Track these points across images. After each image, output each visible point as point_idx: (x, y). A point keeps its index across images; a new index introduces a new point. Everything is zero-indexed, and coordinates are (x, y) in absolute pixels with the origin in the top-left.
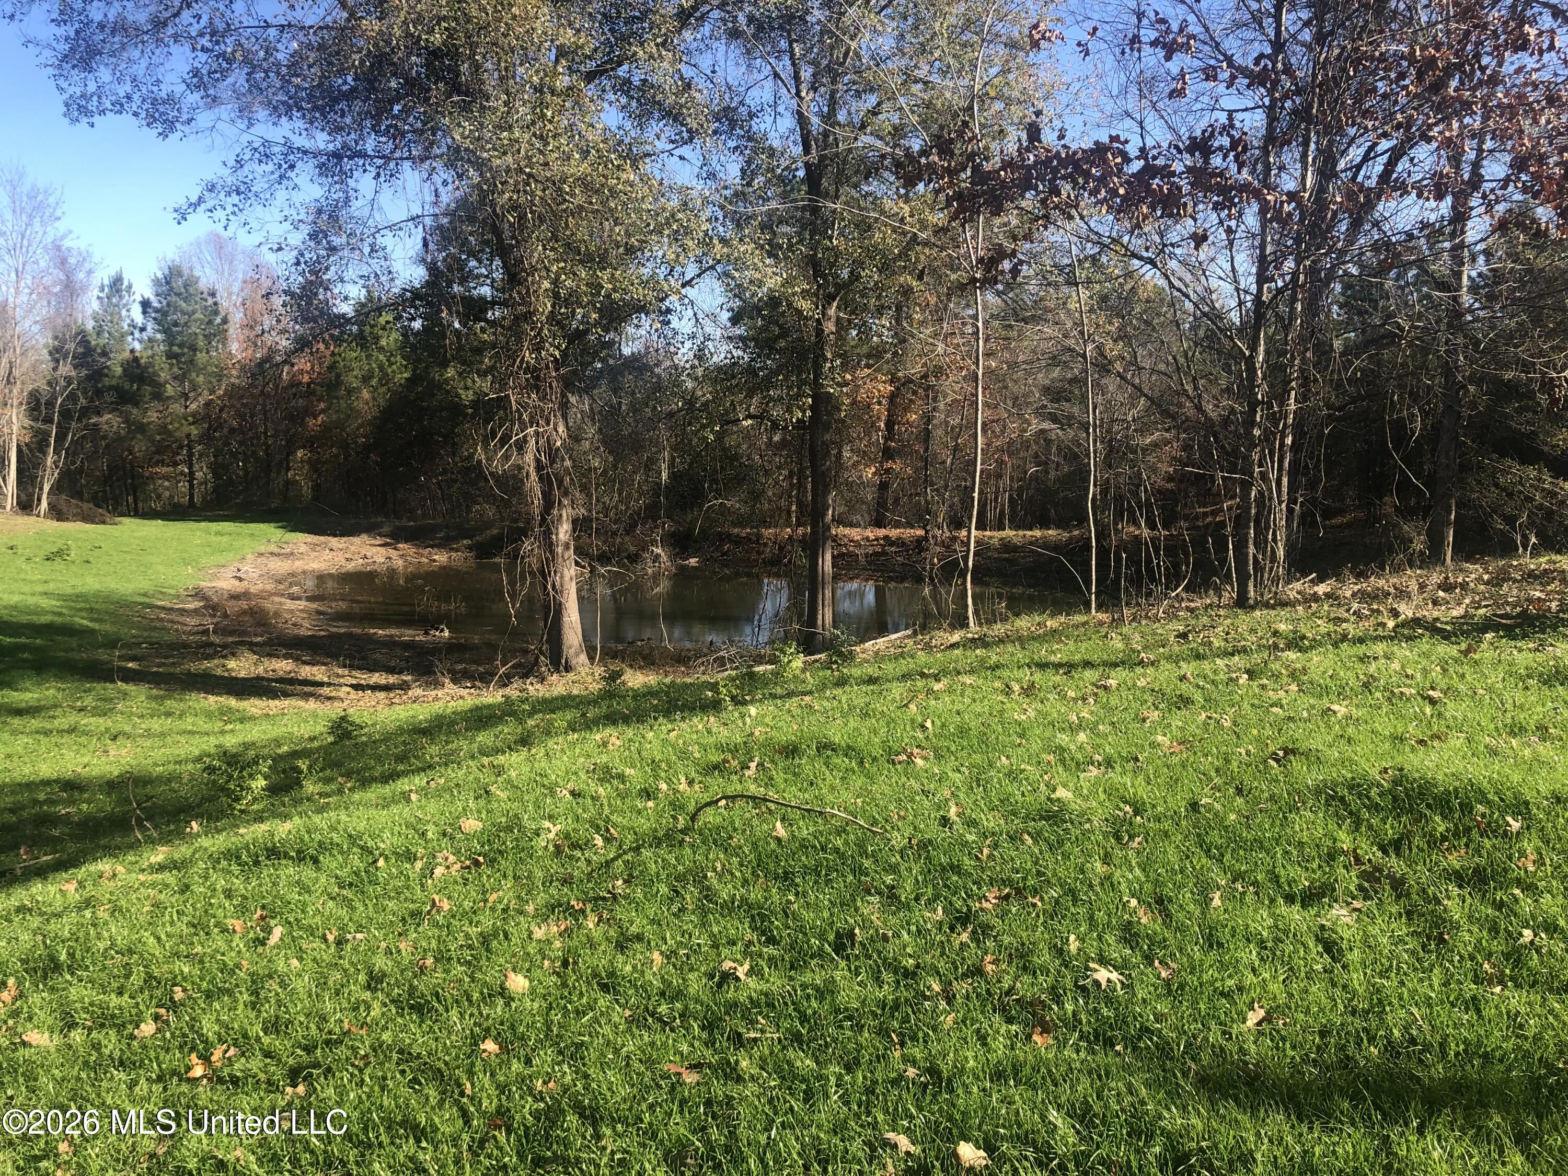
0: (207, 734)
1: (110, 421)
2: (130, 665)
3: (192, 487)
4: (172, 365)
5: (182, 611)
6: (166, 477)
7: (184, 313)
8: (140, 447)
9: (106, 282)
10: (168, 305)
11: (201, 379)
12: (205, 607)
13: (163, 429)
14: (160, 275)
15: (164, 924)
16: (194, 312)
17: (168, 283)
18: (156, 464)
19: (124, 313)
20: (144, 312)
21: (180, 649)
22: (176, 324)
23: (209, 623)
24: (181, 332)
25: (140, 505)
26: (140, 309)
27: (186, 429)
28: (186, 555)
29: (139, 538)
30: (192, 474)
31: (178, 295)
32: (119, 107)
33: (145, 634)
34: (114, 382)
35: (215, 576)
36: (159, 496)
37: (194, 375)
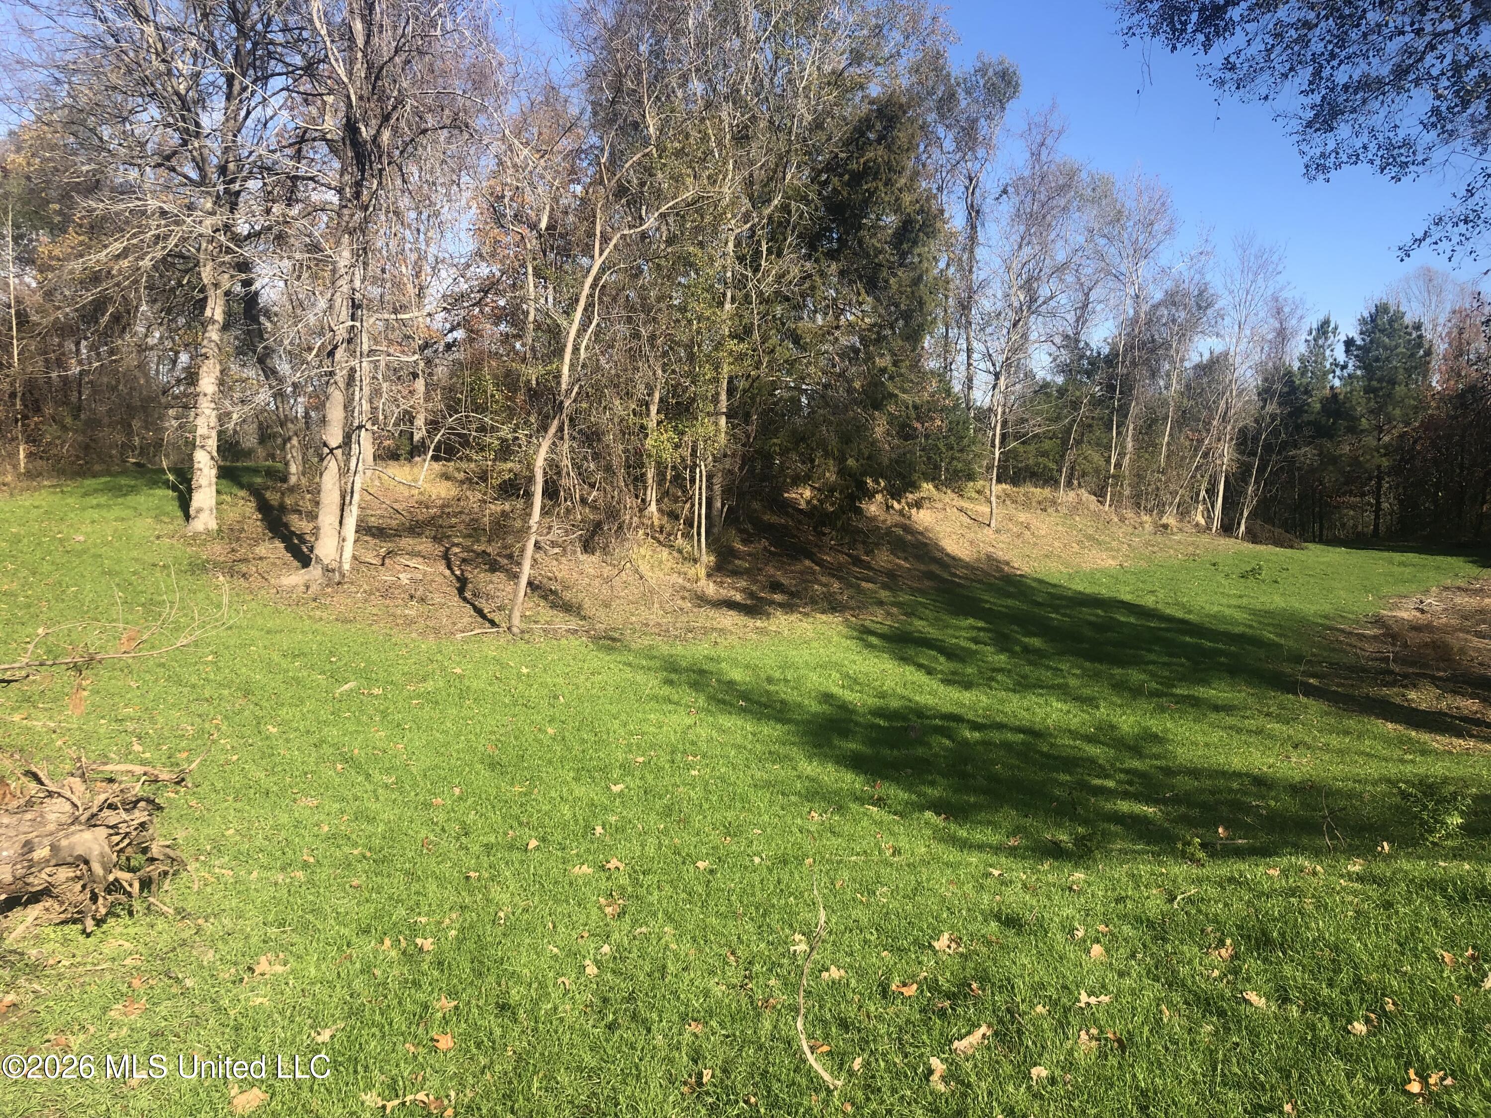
0: (1386, 760)
1: (1306, 454)
2: (1311, 681)
3: (1377, 517)
4: (1369, 399)
5: (1361, 637)
6: (1353, 507)
7: (1386, 348)
8: (1330, 478)
9: (1315, 326)
10: (1371, 342)
11: (1398, 412)
12: (1383, 635)
13: (1355, 461)
14: (1366, 314)
15: (1370, 933)
16: (1396, 347)
17: (1373, 321)
18: (1344, 494)
19: (1328, 353)
20: (1347, 351)
21: (1357, 671)
22: (1377, 360)
23: (1389, 651)
24: (1381, 367)
25: (1325, 532)
26: (1343, 348)
27: (1377, 460)
28: (1366, 583)
29: (1323, 563)
30: (1378, 503)
31: (1382, 331)
32: (1355, 158)
33: (1325, 654)
34: (1312, 418)
35: (1395, 606)
36: (1343, 525)
37: (1390, 408)
